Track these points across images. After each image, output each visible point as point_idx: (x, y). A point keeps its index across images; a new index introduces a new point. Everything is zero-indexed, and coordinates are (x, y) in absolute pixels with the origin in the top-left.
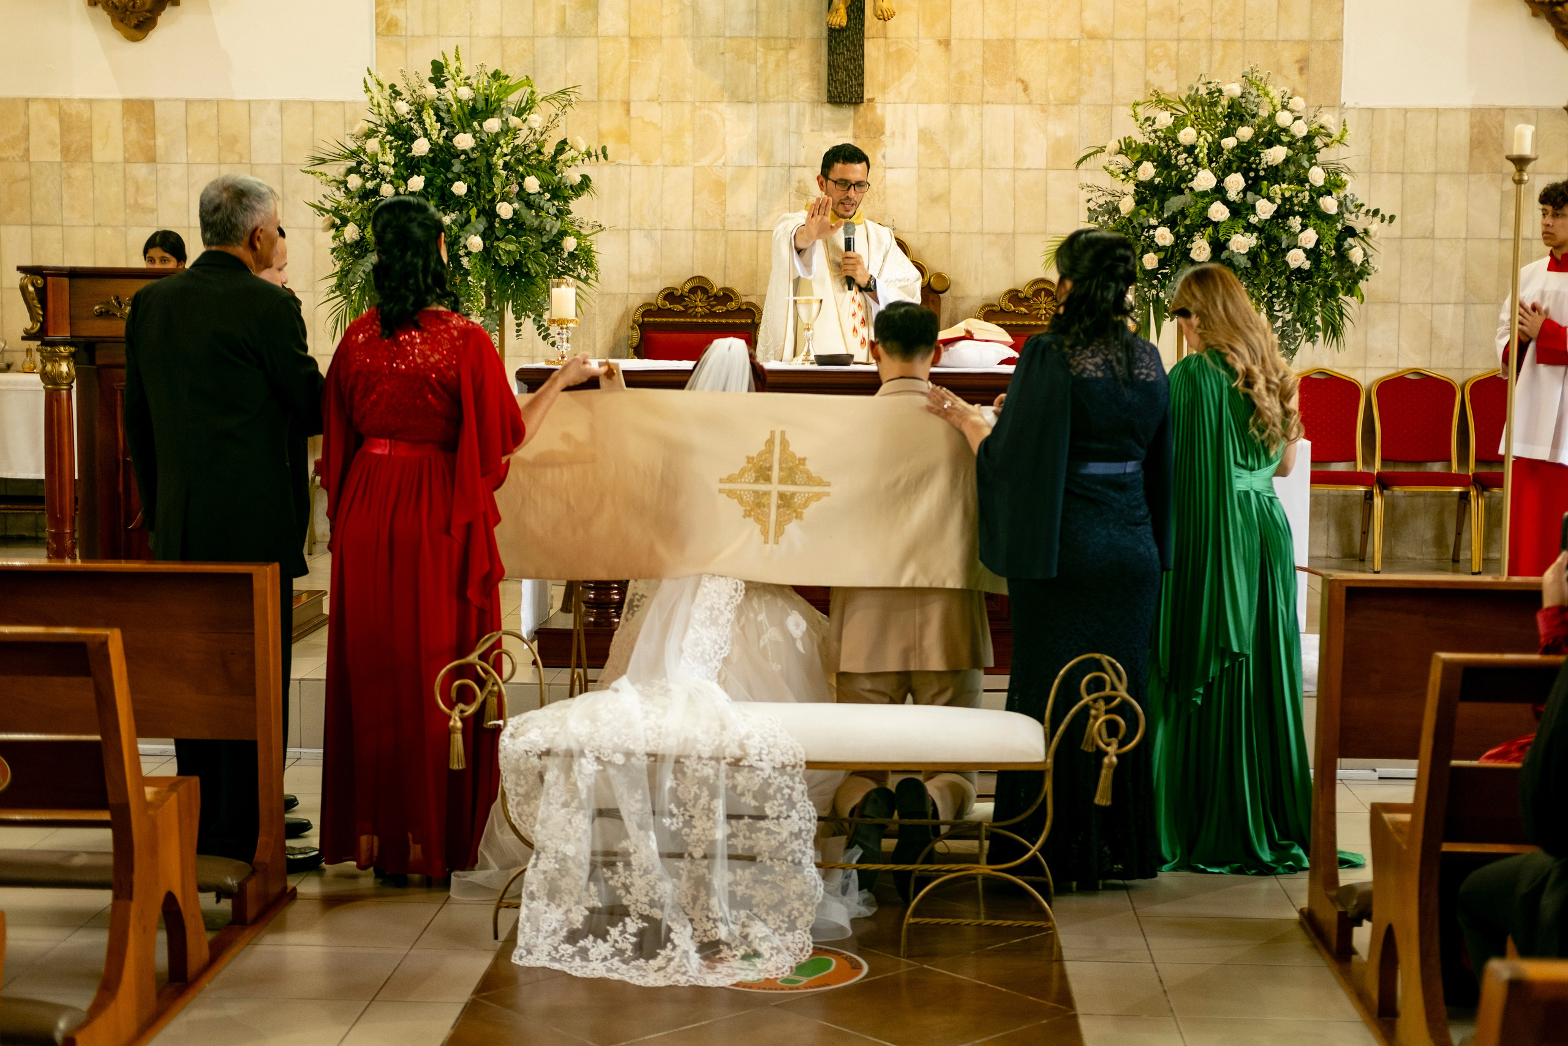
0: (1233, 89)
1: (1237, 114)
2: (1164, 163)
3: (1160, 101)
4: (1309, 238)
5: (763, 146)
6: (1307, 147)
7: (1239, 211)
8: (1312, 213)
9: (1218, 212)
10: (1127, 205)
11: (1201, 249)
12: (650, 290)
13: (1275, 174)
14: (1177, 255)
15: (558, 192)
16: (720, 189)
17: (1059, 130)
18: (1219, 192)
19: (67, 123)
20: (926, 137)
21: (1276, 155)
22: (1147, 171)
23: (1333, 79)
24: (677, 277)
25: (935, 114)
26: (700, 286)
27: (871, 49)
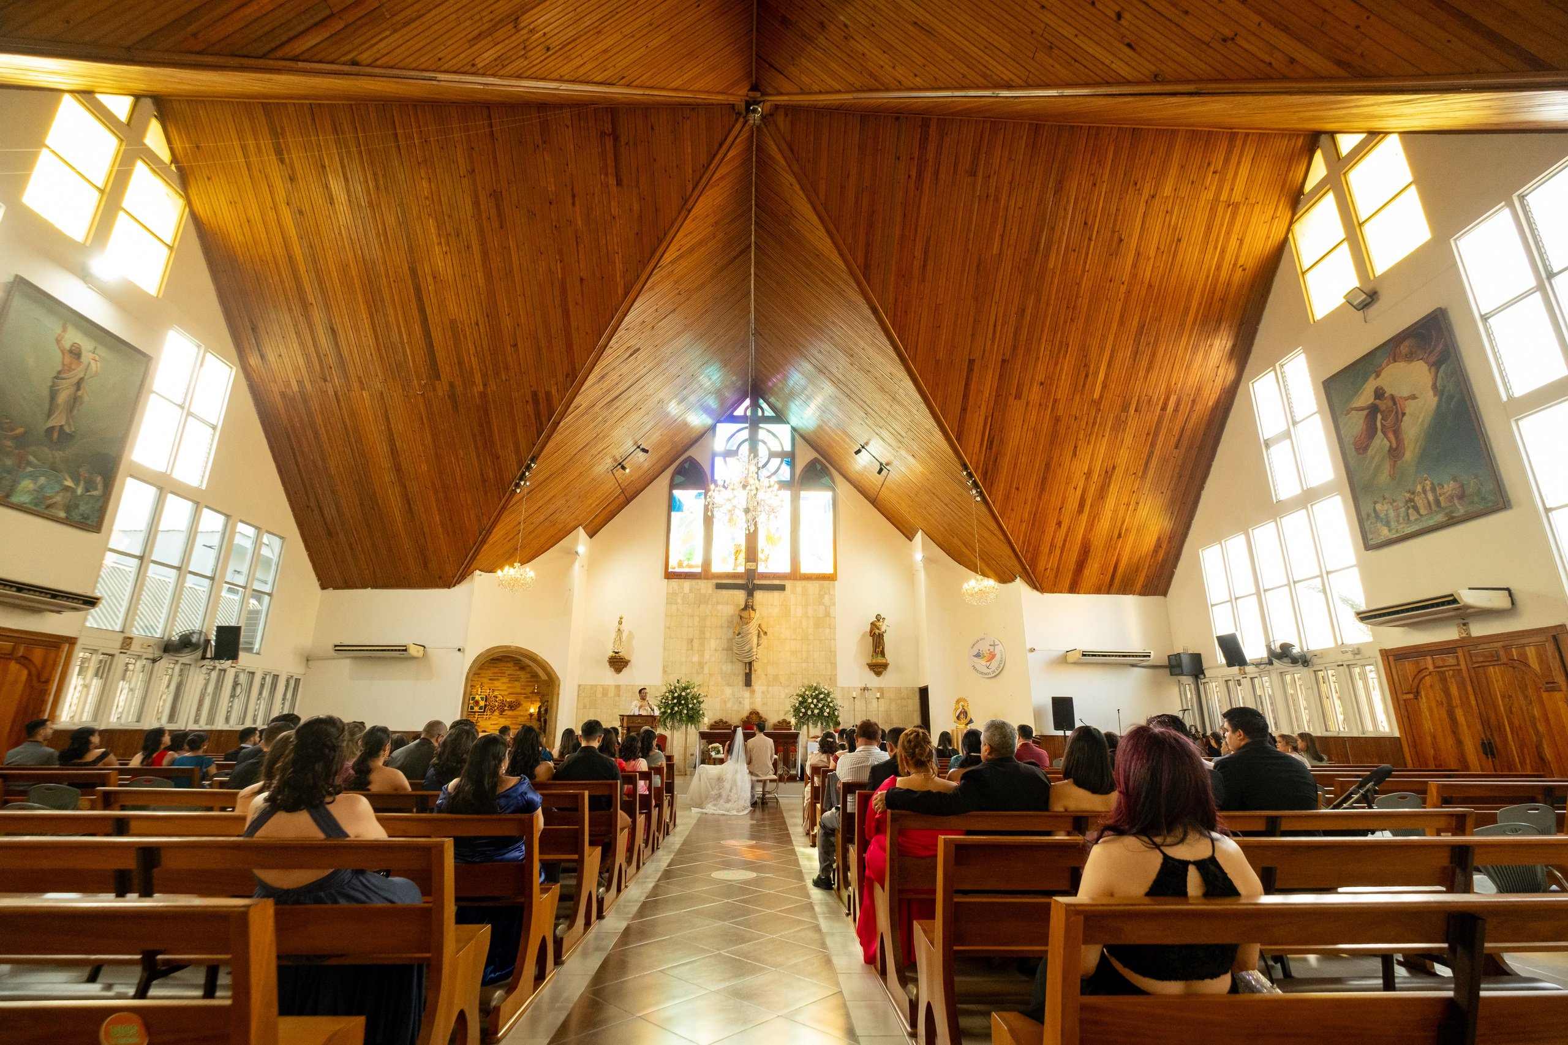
0: (815, 685)
1: (816, 689)
2: (803, 698)
3: (803, 686)
4: (828, 710)
5: (733, 694)
6: (828, 695)
7: (816, 706)
8: (828, 706)
9: (812, 706)
10: (797, 705)
11: (809, 713)
12: (712, 721)
13: (822, 699)
14: (805, 714)
15: (700, 702)
16: (725, 702)
17: (787, 691)
18: (812, 702)
19: (604, 689)
20: (763, 692)
21: (822, 696)
22: (800, 699)
23: (836, 681)
24: (717, 719)
25: (764, 688)
26: (721, 721)
27: (753, 676)
